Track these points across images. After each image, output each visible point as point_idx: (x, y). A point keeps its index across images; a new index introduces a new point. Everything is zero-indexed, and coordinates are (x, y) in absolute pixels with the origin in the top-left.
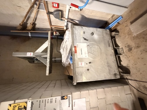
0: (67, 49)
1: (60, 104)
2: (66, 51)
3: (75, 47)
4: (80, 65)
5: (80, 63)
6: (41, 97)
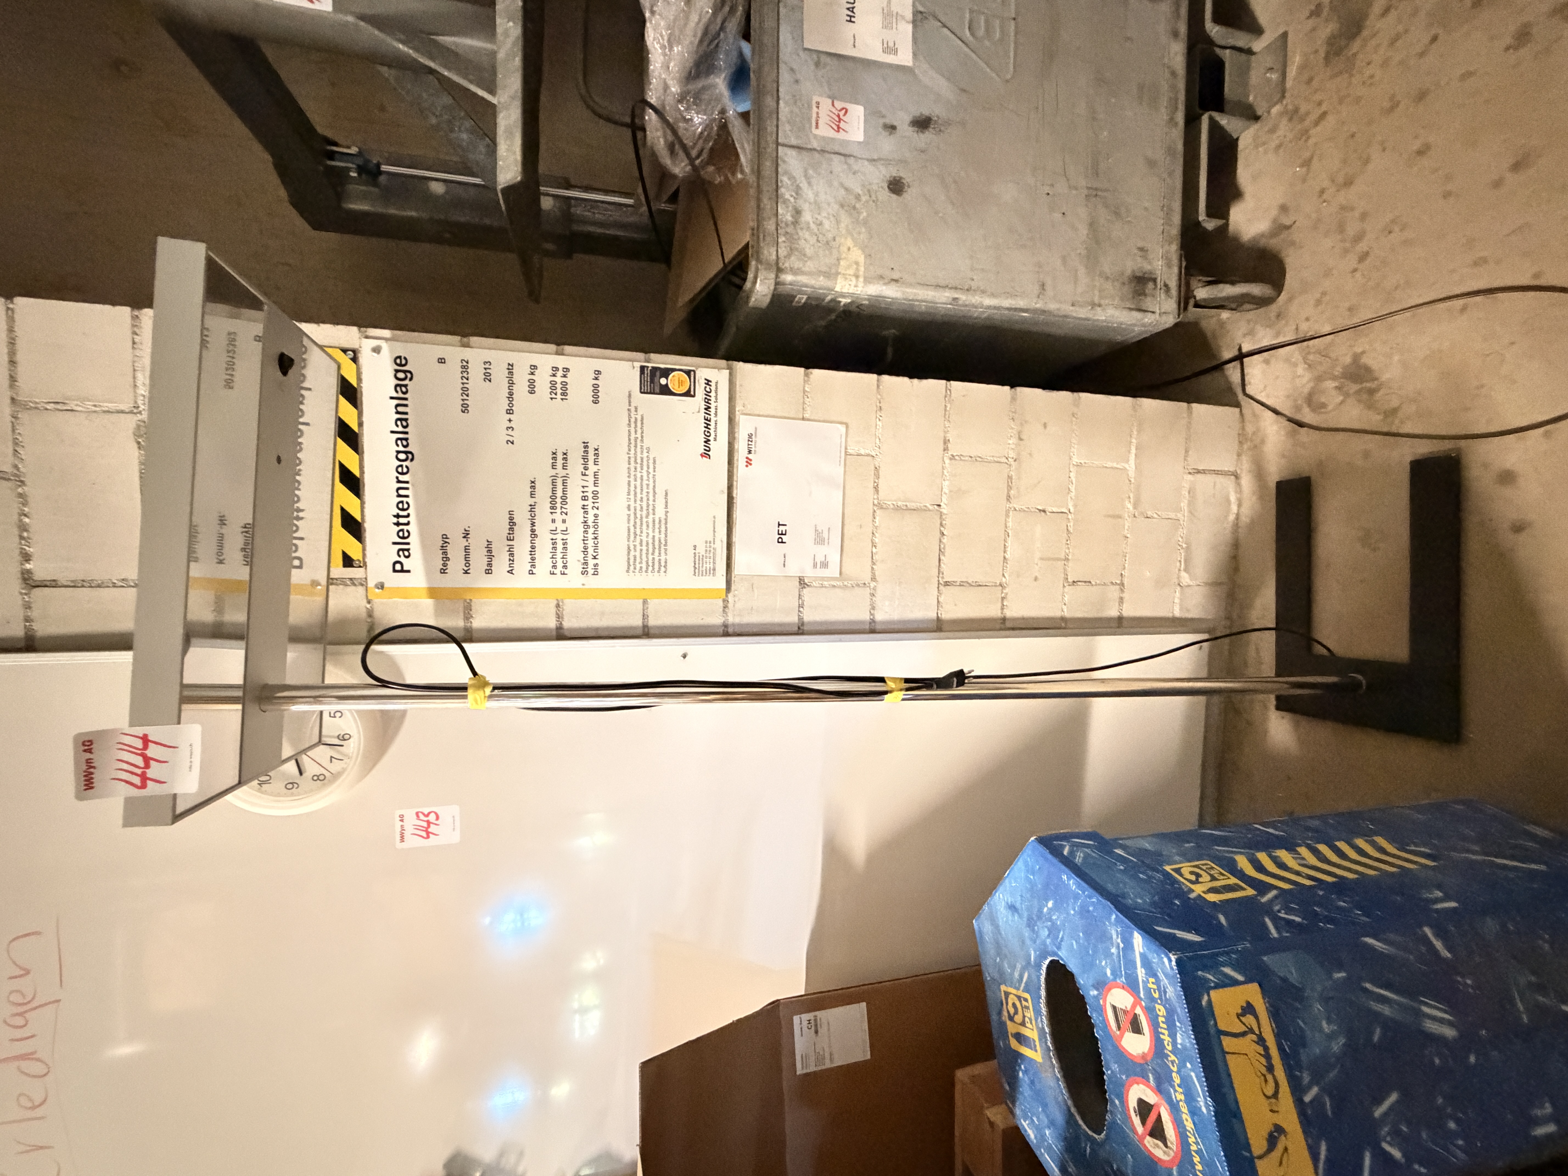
1: (636, 422)
6: (472, 341)
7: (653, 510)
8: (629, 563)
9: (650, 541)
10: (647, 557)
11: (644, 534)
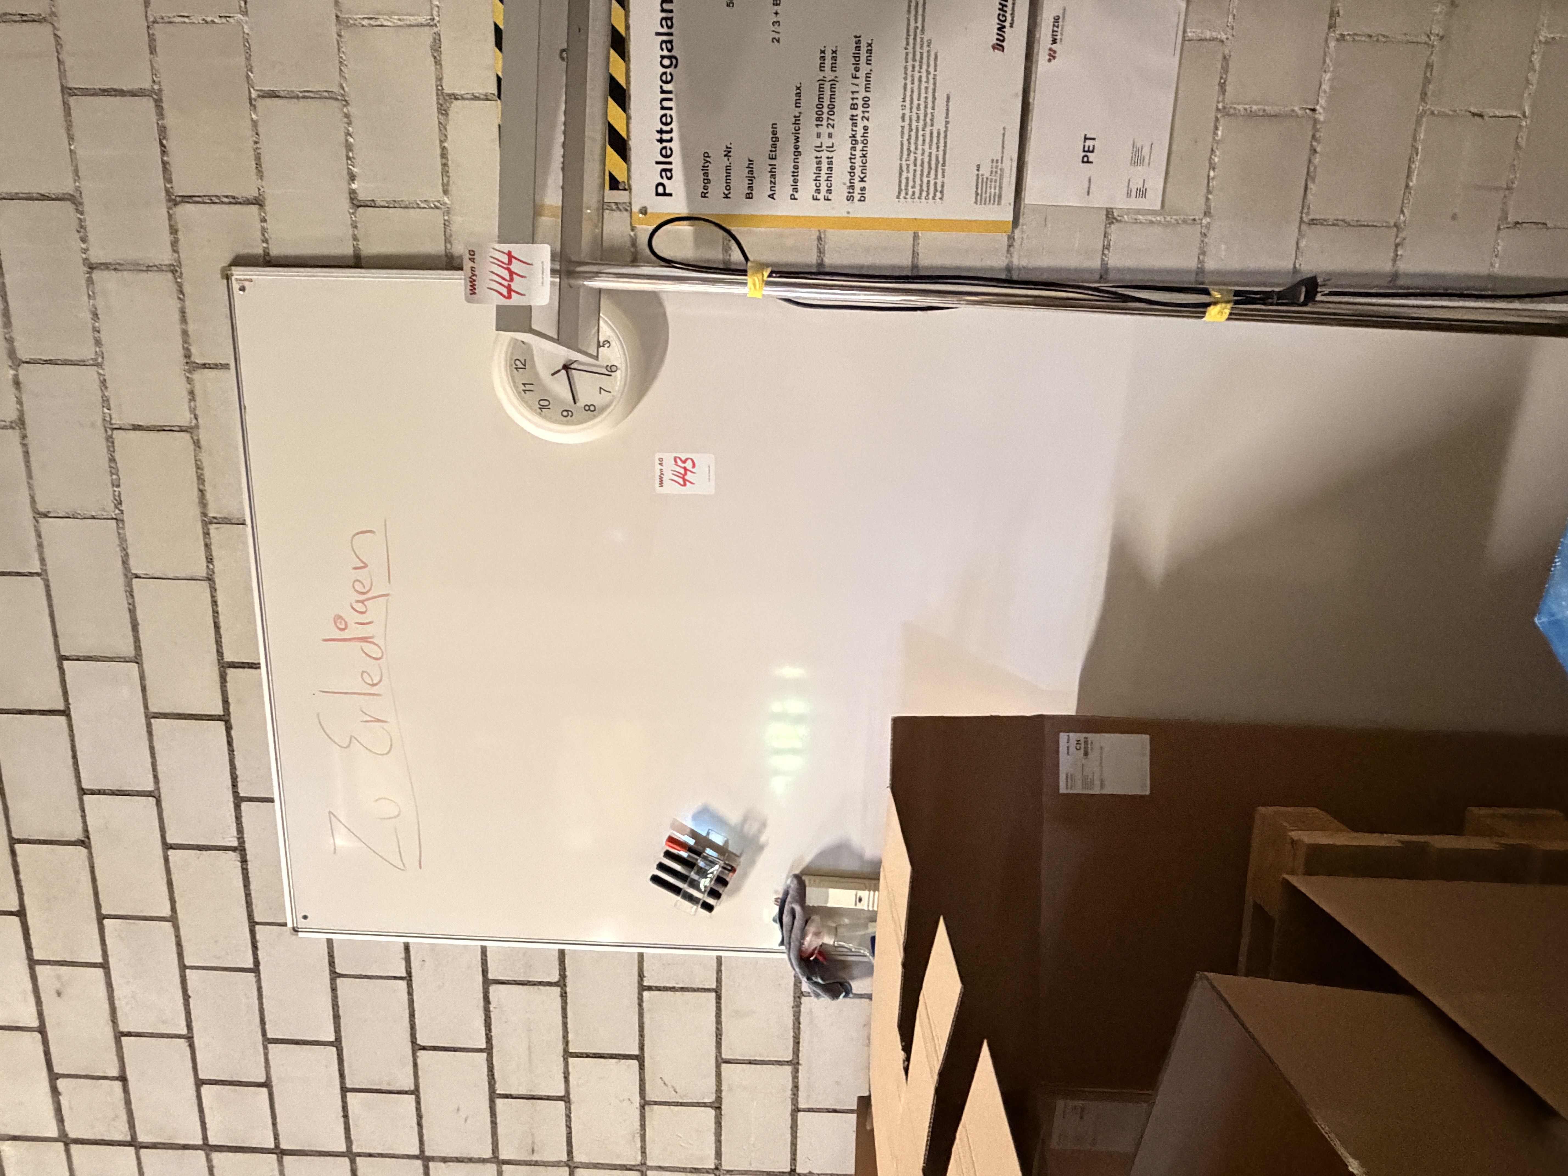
7: (932, 120)
8: (900, 186)
9: (926, 160)
10: (921, 181)
11: (919, 152)
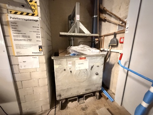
0: (83, 50)
1: (35, 45)
2: (81, 50)
3: (85, 58)
4: (69, 63)
5: (71, 62)
6: (41, 28)
7: (24, 47)
8: (17, 44)
9: (20, 47)
